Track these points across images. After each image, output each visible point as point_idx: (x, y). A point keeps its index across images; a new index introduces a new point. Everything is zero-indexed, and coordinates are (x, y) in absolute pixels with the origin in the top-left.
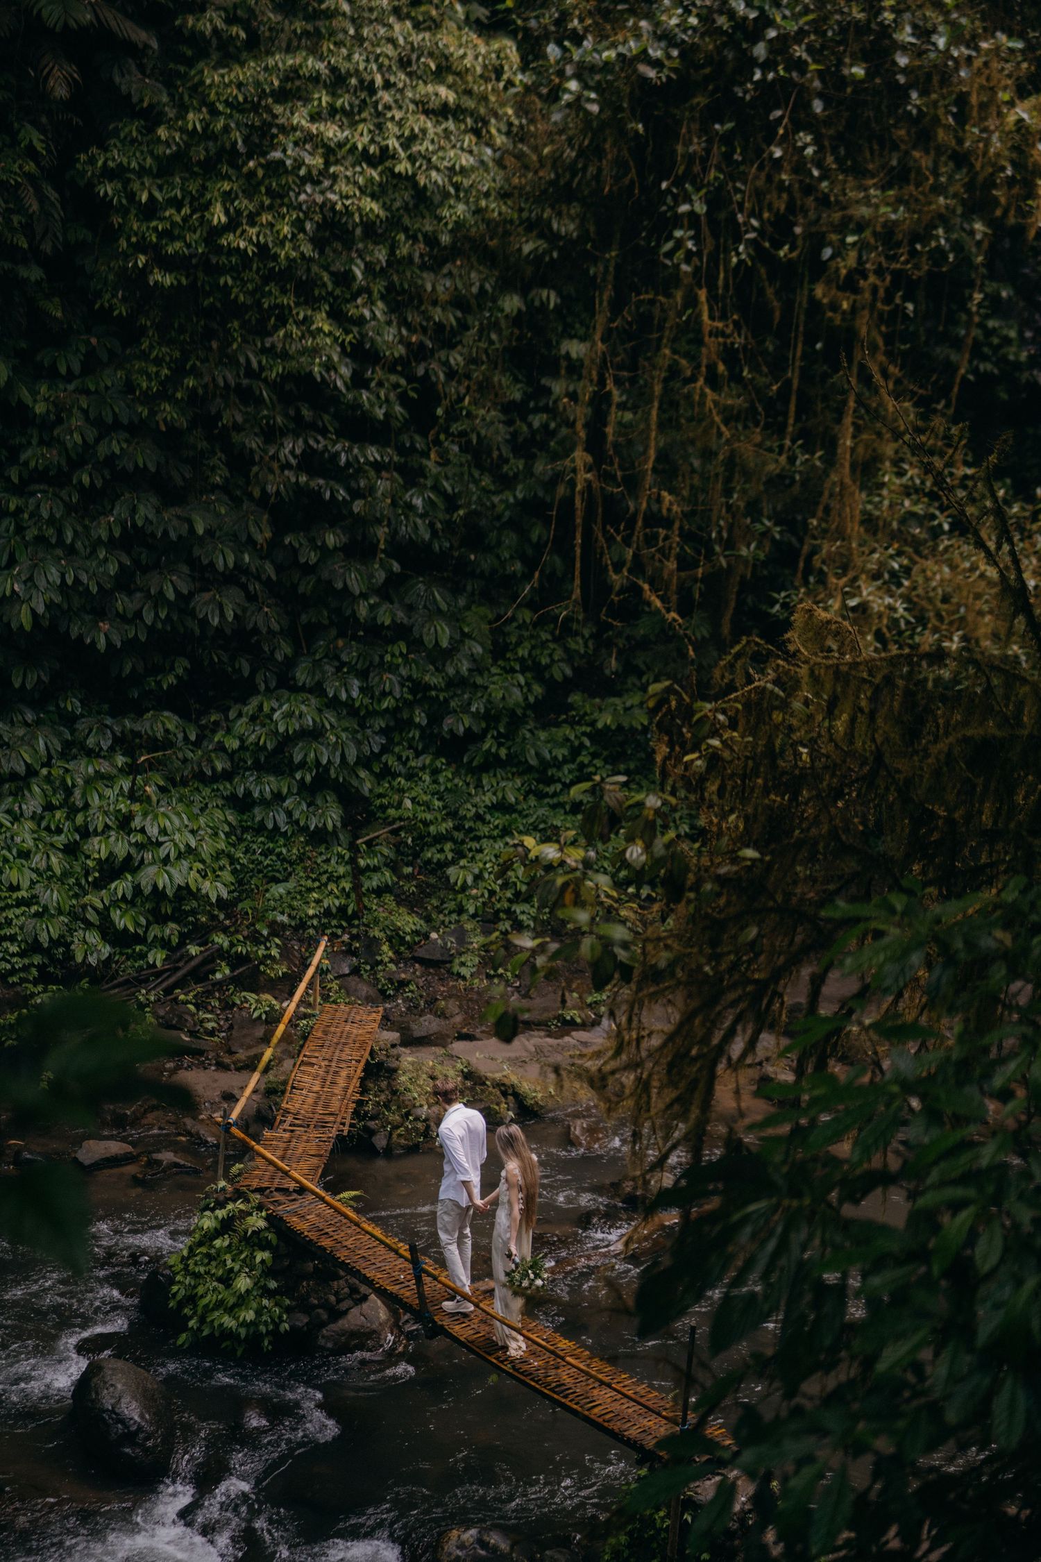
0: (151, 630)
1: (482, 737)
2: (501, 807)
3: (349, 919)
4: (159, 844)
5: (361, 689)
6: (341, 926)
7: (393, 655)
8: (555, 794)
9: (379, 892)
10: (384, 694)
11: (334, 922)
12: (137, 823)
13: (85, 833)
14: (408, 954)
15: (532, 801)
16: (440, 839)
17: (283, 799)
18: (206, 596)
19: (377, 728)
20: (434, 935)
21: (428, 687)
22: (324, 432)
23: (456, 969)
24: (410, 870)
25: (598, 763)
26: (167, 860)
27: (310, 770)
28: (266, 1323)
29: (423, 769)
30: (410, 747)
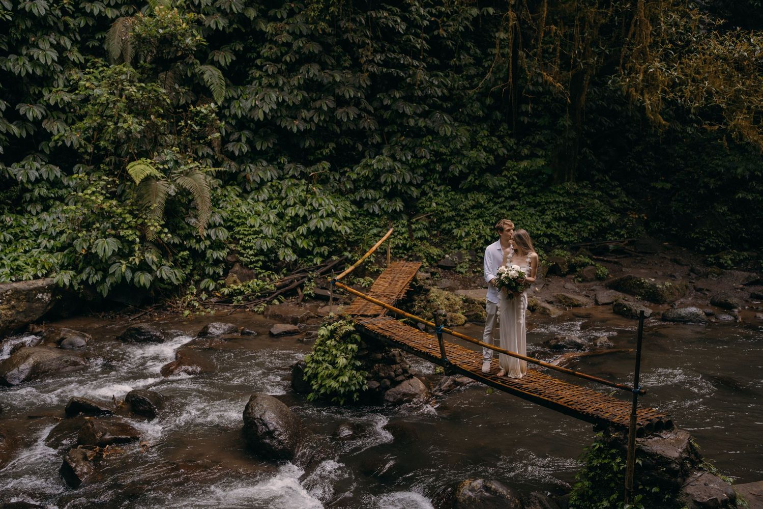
0: (317, 125)
1: (468, 175)
2: (478, 206)
3: (408, 250)
4: (318, 210)
5: (412, 156)
6: (404, 253)
7: (426, 141)
8: (502, 202)
9: (422, 239)
10: (422, 157)
11: (401, 251)
12: (309, 201)
13: (286, 207)
14: (436, 265)
15: (492, 204)
16: (449, 219)
17: (377, 200)
18: (341, 110)
19: (419, 174)
20: (447, 256)
21: (442, 154)
22: (394, 52)
23: (458, 269)
24: (436, 232)
25: (521, 187)
26: (322, 217)
27: (389, 186)
28: (354, 384)
29: (441, 191)
30: (434, 182)
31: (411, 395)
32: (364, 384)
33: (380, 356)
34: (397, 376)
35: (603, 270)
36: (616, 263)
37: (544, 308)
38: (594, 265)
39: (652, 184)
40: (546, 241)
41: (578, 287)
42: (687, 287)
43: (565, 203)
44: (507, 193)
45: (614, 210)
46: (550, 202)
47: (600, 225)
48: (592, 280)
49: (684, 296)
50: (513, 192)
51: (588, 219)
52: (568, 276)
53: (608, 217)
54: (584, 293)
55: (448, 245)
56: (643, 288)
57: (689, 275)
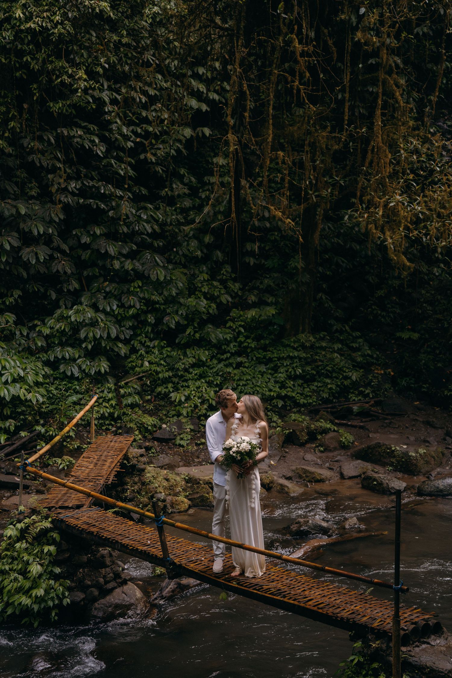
1: (186, 327)
2: (199, 364)
3: (115, 420)
5: (118, 306)
6: (111, 424)
7: (135, 287)
8: (227, 359)
9: (133, 406)
10: (130, 307)
11: (107, 422)
14: (151, 437)
15: (215, 362)
16: (165, 381)
17: (76, 360)
18: (28, 250)
19: (128, 326)
20: (164, 426)
21: (155, 302)
22: (92, 179)
23: (178, 442)
24: (149, 397)
25: (249, 341)
26: (6, 383)
27: (90, 342)
28: (52, 599)
29: (154, 347)
30: (146, 337)
31: (125, 606)
32: (64, 597)
33: (85, 558)
34: (106, 582)
35: (347, 437)
36: (361, 427)
37: (281, 485)
38: (337, 431)
39: (398, 334)
40: (280, 403)
41: (320, 458)
42: (443, 454)
43: (300, 359)
44: (233, 347)
45: (357, 366)
46: (283, 358)
47: (342, 383)
48: (335, 449)
49: (440, 465)
50: (240, 346)
51: (327, 377)
52: (308, 445)
53: (350, 374)
54: (327, 465)
55: (164, 412)
56: (394, 457)
57: (445, 439)
